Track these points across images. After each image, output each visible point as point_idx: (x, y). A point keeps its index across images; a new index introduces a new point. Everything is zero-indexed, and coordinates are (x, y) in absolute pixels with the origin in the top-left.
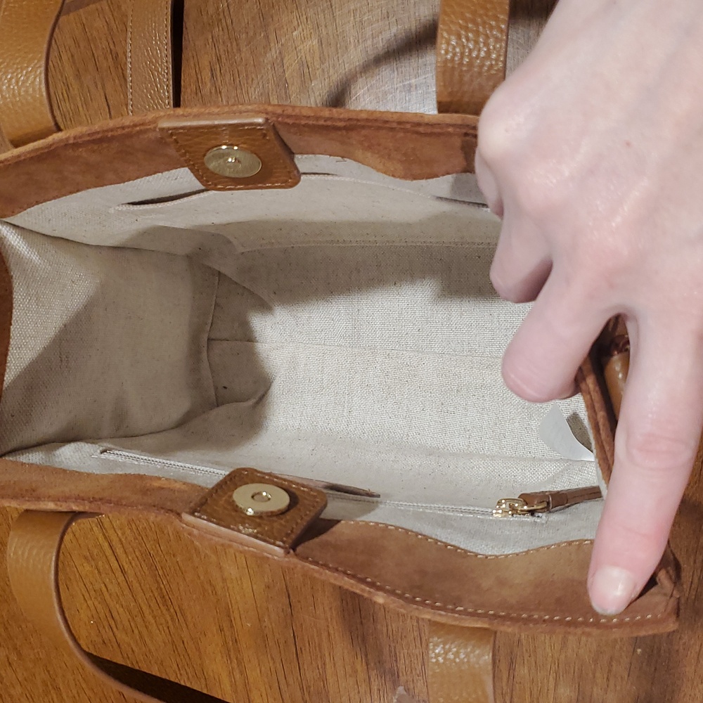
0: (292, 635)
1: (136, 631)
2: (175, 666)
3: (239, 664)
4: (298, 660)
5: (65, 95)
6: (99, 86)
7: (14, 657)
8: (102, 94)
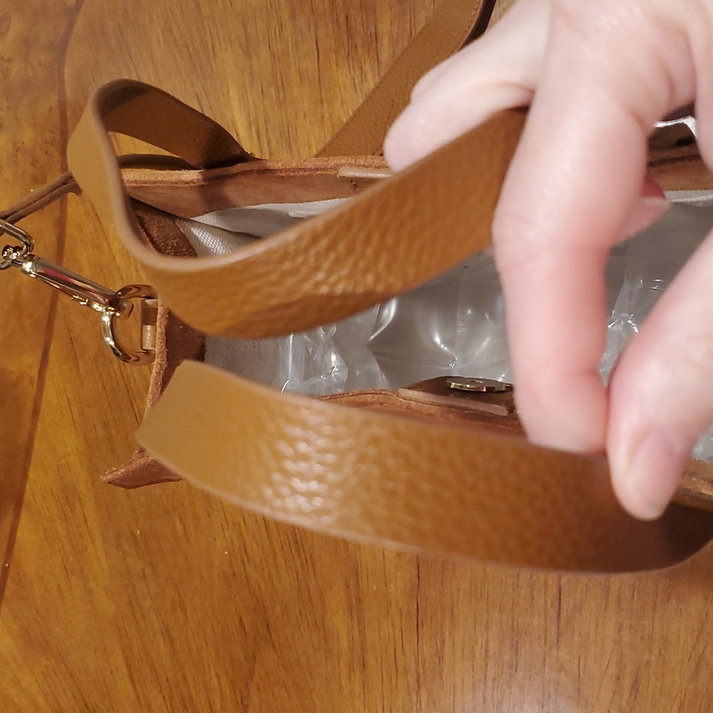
0: (416, 607)
1: (266, 571)
2: (297, 611)
3: (359, 623)
4: (418, 631)
5: (277, 33)
6: (313, 29)
7: (148, 571)
8: (314, 39)
